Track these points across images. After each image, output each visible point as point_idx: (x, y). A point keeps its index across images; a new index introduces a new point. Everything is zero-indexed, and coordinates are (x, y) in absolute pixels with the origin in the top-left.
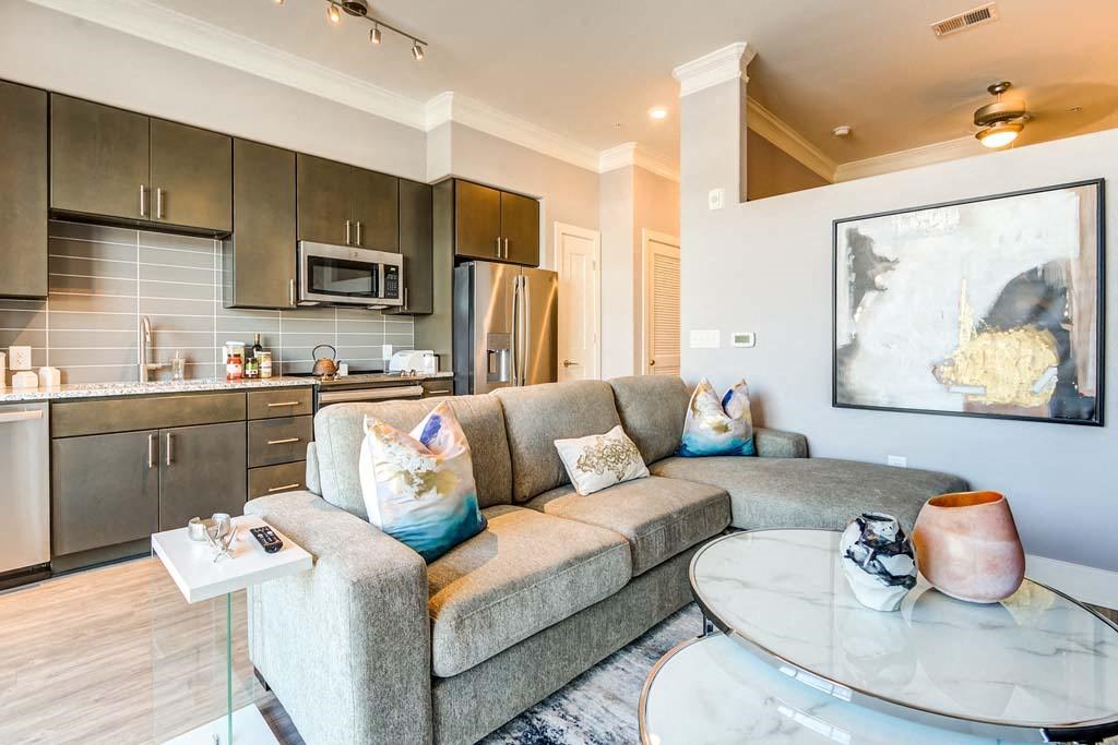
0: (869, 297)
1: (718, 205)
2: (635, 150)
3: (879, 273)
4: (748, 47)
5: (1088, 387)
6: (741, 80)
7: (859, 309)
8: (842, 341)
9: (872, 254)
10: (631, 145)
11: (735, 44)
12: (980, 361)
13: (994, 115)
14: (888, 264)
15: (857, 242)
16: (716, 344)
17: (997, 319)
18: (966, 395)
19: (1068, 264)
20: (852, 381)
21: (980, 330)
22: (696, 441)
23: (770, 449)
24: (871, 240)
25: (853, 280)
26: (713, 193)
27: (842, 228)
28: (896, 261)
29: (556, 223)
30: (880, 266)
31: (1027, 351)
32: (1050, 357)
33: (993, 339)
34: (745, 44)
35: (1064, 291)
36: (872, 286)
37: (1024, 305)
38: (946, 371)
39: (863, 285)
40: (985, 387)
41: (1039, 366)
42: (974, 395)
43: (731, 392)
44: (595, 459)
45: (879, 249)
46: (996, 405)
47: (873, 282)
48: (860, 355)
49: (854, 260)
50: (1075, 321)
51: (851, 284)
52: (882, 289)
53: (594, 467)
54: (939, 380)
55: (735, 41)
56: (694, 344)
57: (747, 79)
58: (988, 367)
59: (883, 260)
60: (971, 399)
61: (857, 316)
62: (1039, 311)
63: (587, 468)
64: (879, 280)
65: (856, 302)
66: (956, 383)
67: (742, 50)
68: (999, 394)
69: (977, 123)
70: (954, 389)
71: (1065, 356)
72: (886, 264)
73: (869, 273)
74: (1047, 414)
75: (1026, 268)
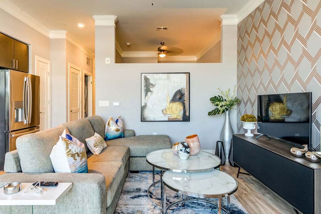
0: (149, 93)
1: (109, 63)
2: (66, 33)
3: (151, 87)
4: (117, 18)
5: (187, 114)
6: (115, 26)
7: (147, 96)
8: (143, 104)
9: (150, 83)
10: (65, 32)
11: (114, 16)
12: (171, 109)
13: (162, 50)
14: (153, 86)
15: (146, 79)
16: (108, 105)
17: (174, 100)
18: (168, 117)
19: (185, 89)
20: (145, 115)
21: (171, 102)
22: (111, 135)
23: (127, 135)
24: (149, 79)
25: (145, 89)
26: (107, 59)
27: (143, 75)
28: (155, 85)
29: (35, 56)
30: (151, 86)
31: (178, 107)
32: (182, 108)
33: (173, 104)
34: (117, 17)
35: (184, 94)
36: (150, 91)
37: (178, 97)
38: (164, 111)
39: (148, 90)
40: (172, 115)
41: (180, 110)
42: (170, 117)
43: (117, 120)
44: (98, 143)
45: (151, 82)
46: (173, 119)
47: (150, 90)
48: (147, 108)
49: (146, 84)
50: (186, 101)
51: (145, 90)
52: (152, 92)
53: (98, 146)
54: (163, 113)
55: (115, 15)
56: (100, 105)
57: (116, 26)
58: (172, 110)
59: (152, 84)
60: (169, 118)
61: (146, 98)
62: (180, 98)
63: (97, 146)
64: (151, 89)
65: (146, 95)
66: (166, 114)
67: (116, 18)
68: (174, 116)
69: (158, 50)
70: (166, 115)
71: (184, 108)
72: (153, 85)
73: (149, 87)
74: (182, 120)
75: (178, 89)
